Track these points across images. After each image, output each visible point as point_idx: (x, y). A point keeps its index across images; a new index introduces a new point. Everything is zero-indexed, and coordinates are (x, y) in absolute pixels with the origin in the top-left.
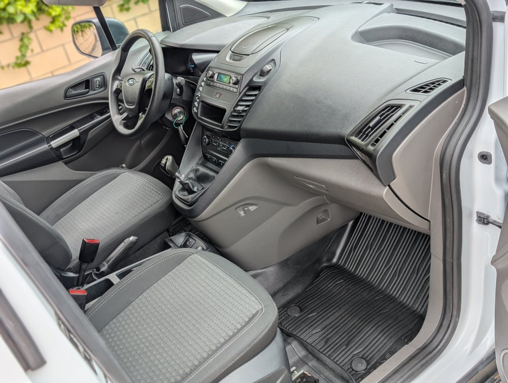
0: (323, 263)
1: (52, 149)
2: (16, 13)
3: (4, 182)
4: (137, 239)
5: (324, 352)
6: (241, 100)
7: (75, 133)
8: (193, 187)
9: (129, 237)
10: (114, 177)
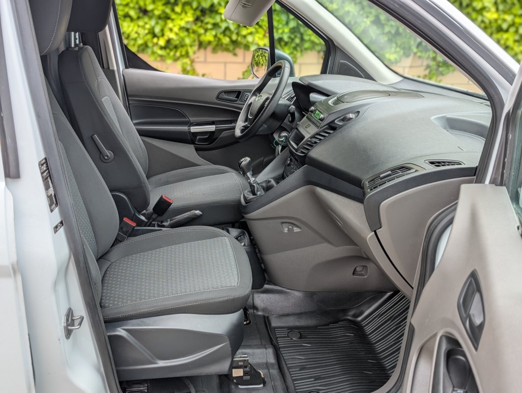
0: (348, 316)
1: (190, 132)
2: (252, 43)
3: (142, 140)
4: (201, 215)
5: (292, 375)
6: (317, 134)
7: (212, 128)
8: (257, 191)
9: (196, 210)
10: (224, 172)
